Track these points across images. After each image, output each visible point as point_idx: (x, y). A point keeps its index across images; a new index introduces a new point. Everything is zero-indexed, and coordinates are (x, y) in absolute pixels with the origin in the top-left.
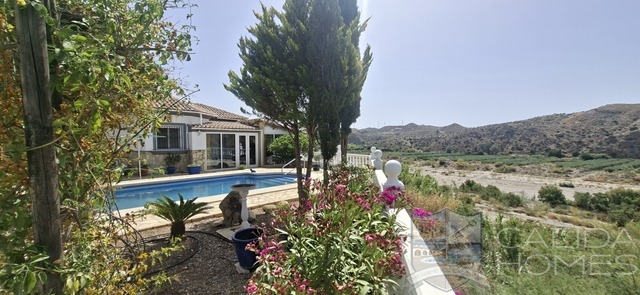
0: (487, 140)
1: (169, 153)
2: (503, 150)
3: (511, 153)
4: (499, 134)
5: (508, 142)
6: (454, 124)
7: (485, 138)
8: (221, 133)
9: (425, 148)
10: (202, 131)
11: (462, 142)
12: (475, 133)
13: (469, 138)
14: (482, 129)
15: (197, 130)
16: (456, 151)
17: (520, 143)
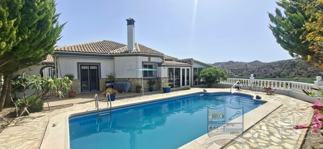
0: (278, 70)
1: (149, 79)
2: (288, 75)
3: (294, 77)
4: (286, 66)
5: (292, 71)
6: (256, 61)
7: (277, 69)
8: (174, 67)
9: (240, 74)
10: (167, 66)
11: (263, 71)
12: (271, 66)
13: (267, 68)
14: (275, 63)
15: (164, 66)
16: (259, 76)
17: (300, 71)
